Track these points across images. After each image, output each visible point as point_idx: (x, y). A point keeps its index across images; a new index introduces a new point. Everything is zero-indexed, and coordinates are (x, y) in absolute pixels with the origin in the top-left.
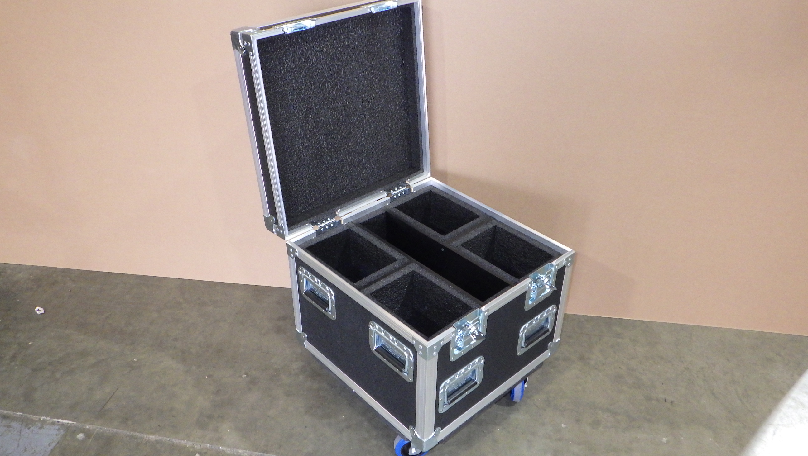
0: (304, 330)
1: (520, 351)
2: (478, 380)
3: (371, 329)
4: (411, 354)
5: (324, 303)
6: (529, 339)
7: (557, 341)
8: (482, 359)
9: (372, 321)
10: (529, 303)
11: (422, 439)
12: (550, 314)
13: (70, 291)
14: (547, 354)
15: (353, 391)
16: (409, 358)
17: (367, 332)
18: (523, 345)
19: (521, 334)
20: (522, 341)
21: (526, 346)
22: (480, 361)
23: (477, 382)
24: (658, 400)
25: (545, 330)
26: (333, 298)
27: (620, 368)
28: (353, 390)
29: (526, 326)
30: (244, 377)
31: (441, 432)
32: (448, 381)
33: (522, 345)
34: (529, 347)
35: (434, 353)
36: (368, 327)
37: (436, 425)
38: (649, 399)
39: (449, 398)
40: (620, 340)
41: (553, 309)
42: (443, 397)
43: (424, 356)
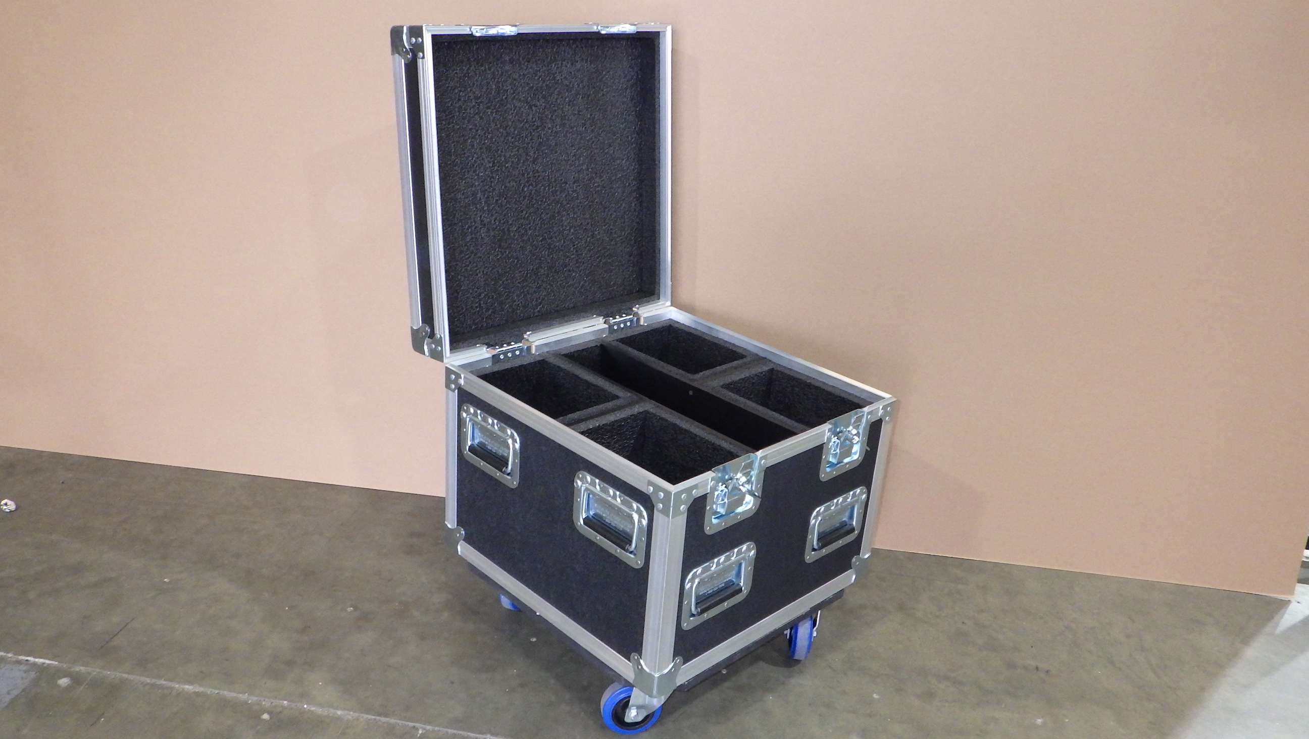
0: (460, 522)
1: (810, 557)
2: (744, 583)
3: (578, 486)
4: (645, 514)
5: (500, 462)
6: (825, 539)
7: (866, 556)
8: (753, 549)
9: (581, 472)
10: (826, 473)
11: (653, 673)
12: (857, 501)
13: (63, 483)
14: (849, 578)
15: (538, 614)
16: (640, 522)
17: (570, 493)
18: (816, 547)
19: (813, 522)
20: (813, 539)
21: (820, 548)
22: (748, 550)
23: (743, 588)
24: (1025, 668)
25: (848, 528)
26: (517, 446)
27: (963, 623)
28: (536, 613)
29: (820, 510)
30: (349, 611)
31: (682, 667)
32: (699, 570)
33: (813, 546)
34: (824, 551)
35: (681, 508)
36: (572, 482)
37: (676, 654)
38: (1011, 666)
39: (699, 605)
40: (960, 587)
41: (862, 493)
42: (691, 603)
43: (665, 512)
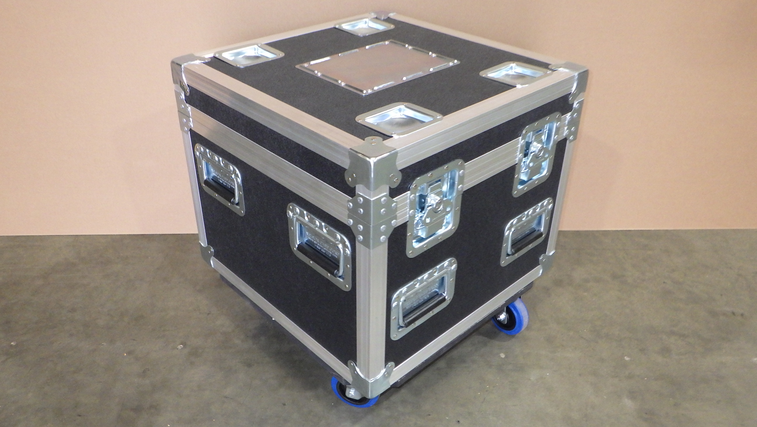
0: (209, 242)
1: (504, 262)
2: (448, 294)
3: (290, 216)
4: (348, 243)
5: (229, 193)
6: (517, 245)
7: (551, 254)
8: (454, 263)
9: (291, 204)
10: (519, 189)
11: (367, 379)
12: (544, 211)
14: (538, 271)
15: (273, 319)
16: (344, 251)
17: (285, 221)
18: (509, 252)
19: (506, 234)
20: (507, 246)
21: (513, 254)
22: (450, 265)
23: (446, 298)
25: (536, 234)
26: (239, 180)
29: (513, 222)
31: (394, 370)
32: (404, 289)
33: (507, 252)
34: (517, 256)
35: (382, 238)
36: (285, 213)
37: (387, 360)
39: (405, 319)
41: (548, 204)
42: (397, 316)
43: (366, 243)
